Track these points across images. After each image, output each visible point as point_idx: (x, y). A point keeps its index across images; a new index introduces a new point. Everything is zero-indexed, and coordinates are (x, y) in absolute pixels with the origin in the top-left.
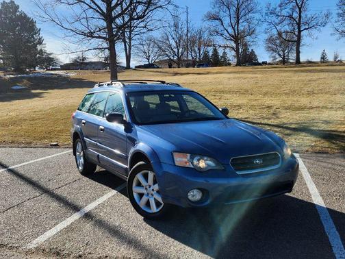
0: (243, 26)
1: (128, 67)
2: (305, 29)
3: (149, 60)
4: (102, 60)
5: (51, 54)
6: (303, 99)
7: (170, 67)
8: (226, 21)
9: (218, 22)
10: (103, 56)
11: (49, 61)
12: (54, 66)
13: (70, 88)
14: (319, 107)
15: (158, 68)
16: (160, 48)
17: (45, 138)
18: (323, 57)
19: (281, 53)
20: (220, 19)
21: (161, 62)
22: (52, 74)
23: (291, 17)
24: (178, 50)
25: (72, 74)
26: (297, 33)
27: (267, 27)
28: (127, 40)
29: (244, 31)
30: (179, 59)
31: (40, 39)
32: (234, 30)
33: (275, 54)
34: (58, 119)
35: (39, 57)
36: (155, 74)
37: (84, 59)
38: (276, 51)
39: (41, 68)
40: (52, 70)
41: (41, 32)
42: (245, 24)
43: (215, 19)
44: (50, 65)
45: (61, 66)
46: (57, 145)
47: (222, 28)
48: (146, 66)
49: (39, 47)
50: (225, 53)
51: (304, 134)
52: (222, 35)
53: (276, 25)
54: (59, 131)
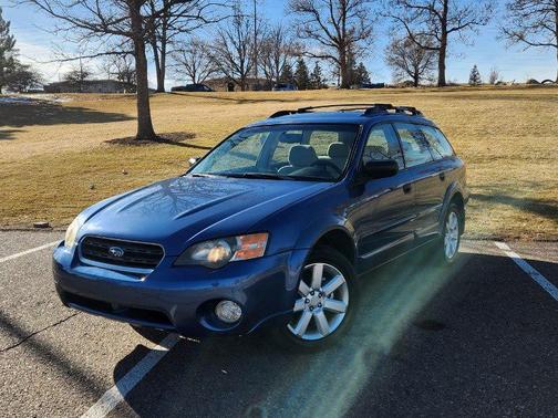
0: (352, 23)
1: (161, 89)
2: (453, 29)
3: (194, 77)
4: (114, 78)
5: (27, 67)
6: (473, 143)
7: (231, 89)
8: (325, 14)
9: (310, 16)
10: (117, 70)
11: (24, 78)
12: (32, 86)
13: (63, 123)
14: (506, 157)
15: (210, 91)
16: (212, 58)
17: (23, 212)
18: (474, 77)
19: (412, 69)
20: (314, 11)
21: (214, 82)
22: (30, 100)
23: (431, 9)
24: (242, 62)
25: (66, 100)
26: (440, 36)
27: (391, 25)
28: (159, 44)
29: (352, 32)
30: (243, 76)
31: (9, 40)
32: (338, 29)
33: (401, 69)
34: (45, 177)
35: (7, 72)
36: (206, 100)
37: (84, 74)
38: (403, 66)
39: (11, 89)
40: (30, 92)
41: (10, 28)
42: (356, 19)
43: (305, 10)
44: (26, 84)
45: (45, 87)
46: (46, 226)
47: (318, 26)
48: (189, 88)
49: (7, 55)
50: (317, 69)
51: (500, 206)
52: (317, 37)
53: (406, 21)
54: (49, 199)
